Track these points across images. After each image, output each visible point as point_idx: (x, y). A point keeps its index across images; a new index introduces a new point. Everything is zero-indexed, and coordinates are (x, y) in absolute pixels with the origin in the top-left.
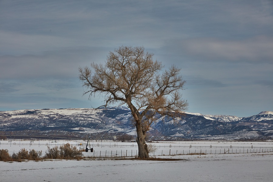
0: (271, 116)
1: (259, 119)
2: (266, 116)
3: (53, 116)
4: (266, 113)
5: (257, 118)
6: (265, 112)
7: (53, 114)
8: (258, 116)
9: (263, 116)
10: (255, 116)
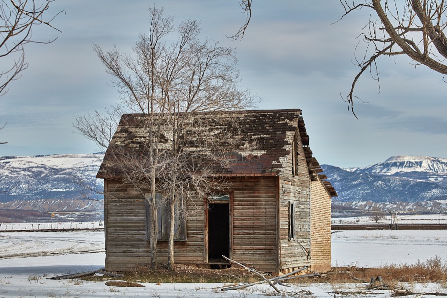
0: (410, 164)
1: (388, 170)
2: (402, 164)
3: (38, 169)
4: (401, 159)
5: (384, 168)
6: (398, 157)
7: (36, 166)
8: (386, 166)
9: (395, 165)
10: (380, 165)
